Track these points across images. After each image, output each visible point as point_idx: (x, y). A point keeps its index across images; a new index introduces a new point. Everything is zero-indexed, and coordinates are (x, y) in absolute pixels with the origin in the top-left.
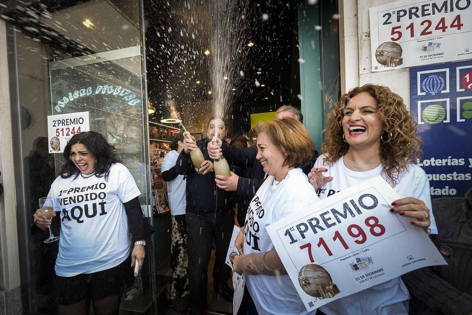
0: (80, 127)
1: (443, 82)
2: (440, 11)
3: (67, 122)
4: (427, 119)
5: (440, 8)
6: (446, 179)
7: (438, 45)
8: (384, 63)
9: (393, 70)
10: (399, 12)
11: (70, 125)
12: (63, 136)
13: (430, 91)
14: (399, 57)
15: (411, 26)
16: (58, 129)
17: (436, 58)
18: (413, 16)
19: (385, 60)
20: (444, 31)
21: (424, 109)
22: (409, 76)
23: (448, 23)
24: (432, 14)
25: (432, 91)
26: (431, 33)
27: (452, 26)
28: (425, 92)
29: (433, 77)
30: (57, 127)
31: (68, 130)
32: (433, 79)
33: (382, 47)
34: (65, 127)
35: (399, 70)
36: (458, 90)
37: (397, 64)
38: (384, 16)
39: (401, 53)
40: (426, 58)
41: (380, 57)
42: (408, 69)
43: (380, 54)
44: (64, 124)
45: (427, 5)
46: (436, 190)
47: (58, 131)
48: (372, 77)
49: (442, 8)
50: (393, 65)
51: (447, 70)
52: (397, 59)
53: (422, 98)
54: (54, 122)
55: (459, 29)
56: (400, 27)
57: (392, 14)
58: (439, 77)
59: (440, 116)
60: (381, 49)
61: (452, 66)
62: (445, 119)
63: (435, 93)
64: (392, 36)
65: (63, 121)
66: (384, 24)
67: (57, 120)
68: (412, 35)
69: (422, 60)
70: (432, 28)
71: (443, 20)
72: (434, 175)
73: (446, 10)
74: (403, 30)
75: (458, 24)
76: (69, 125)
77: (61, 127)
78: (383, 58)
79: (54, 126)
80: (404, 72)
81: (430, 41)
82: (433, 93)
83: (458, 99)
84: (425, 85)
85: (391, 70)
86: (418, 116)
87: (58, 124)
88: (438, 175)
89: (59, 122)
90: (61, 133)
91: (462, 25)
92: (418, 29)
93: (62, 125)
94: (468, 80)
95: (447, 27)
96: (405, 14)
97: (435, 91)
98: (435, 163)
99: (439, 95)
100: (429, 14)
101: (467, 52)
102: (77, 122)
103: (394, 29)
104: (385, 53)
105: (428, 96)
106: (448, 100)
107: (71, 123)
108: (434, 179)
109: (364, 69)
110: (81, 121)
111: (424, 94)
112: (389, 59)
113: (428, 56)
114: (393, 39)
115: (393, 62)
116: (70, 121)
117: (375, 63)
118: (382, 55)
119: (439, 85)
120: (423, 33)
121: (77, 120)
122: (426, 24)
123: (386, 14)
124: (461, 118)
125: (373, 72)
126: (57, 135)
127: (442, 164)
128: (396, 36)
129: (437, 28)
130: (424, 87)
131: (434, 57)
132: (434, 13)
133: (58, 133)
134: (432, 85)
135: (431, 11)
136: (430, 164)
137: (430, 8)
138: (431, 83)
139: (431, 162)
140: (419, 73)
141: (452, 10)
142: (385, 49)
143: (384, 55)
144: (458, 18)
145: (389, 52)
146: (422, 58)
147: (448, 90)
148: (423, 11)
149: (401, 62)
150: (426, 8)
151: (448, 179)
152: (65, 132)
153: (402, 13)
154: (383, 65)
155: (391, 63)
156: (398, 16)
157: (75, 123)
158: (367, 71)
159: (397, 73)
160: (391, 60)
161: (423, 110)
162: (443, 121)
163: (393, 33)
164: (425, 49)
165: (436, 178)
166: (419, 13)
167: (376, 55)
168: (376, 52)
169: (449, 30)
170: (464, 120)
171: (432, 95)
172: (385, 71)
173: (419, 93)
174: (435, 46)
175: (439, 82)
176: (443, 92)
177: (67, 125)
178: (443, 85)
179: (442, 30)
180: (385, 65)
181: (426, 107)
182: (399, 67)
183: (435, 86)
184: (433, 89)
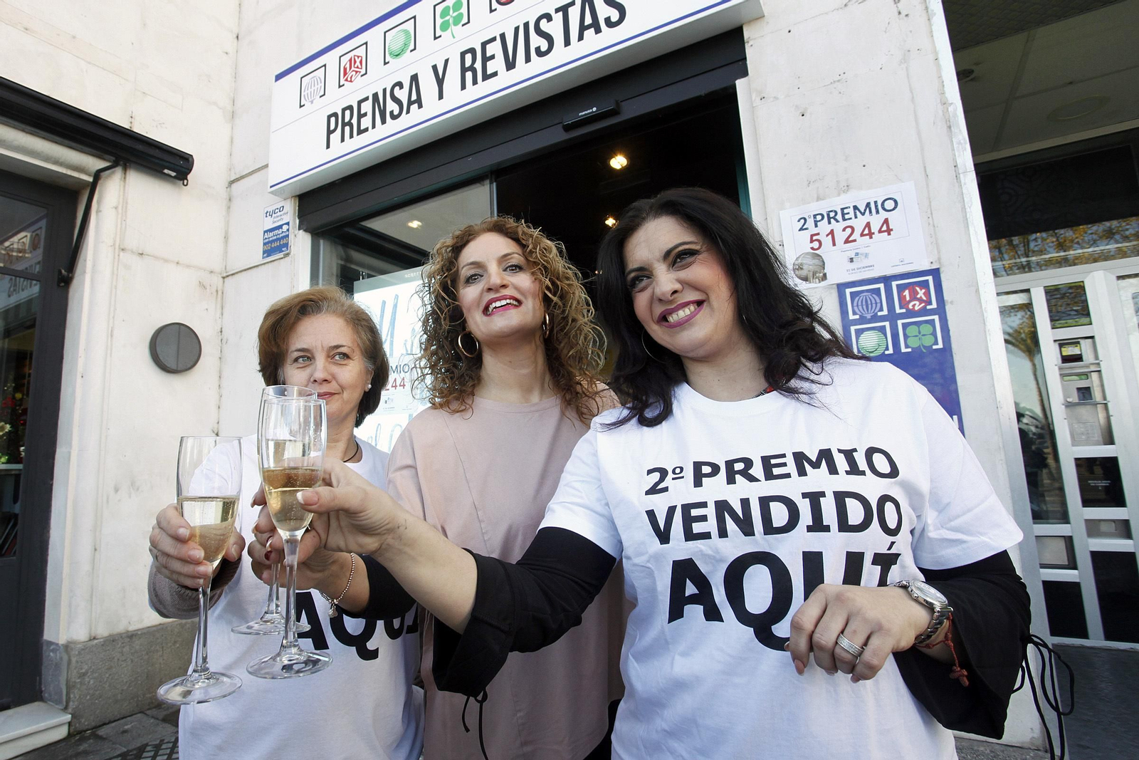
1: (878, 301)
2: (863, 214)
4: (865, 350)
5: (863, 211)
7: (866, 255)
10: (815, 216)
13: (864, 313)
15: (832, 232)
17: (865, 271)
18: (832, 220)
20: (871, 238)
22: (837, 294)
23: (875, 228)
24: (853, 217)
25: (867, 313)
26: (855, 241)
27: (880, 231)
28: (858, 314)
29: (865, 295)
32: (866, 298)
33: (800, 259)
35: (825, 288)
36: (898, 311)
38: (799, 221)
40: (854, 272)
42: (835, 286)
45: (846, 208)
49: (865, 210)
51: (881, 286)
53: (855, 322)
55: (889, 234)
56: (818, 234)
57: (807, 218)
58: (873, 295)
59: (881, 346)
60: (800, 261)
61: (886, 280)
62: (887, 349)
63: (871, 316)
64: (812, 245)
66: (799, 230)
68: (834, 244)
69: (849, 274)
70: (856, 235)
71: (868, 225)
73: (870, 212)
74: (821, 237)
75: (887, 228)
78: (803, 273)
80: (831, 290)
81: (857, 251)
82: (869, 316)
83: (900, 323)
84: (858, 306)
91: (892, 230)
92: (841, 236)
94: (908, 298)
95: (874, 233)
96: (823, 219)
97: (870, 313)
99: (875, 318)
100: (851, 219)
101: (902, 263)
103: (812, 236)
105: (863, 320)
106: (887, 324)
111: (857, 317)
113: (855, 270)
114: (812, 248)
118: (802, 269)
119: (874, 305)
120: (847, 241)
122: (849, 231)
123: (801, 218)
124: (907, 346)
128: (816, 245)
129: (862, 235)
130: (856, 308)
132: (856, 217)
134: (865, 305)
135: (852, 215)
137: (851, 210)
138: (864, 303)
140: (848, 291)
141: (877, 212)
144: (886, 221)
146: (849, 272)
147: (885, 312)
148: (843, 215)
150: (846, 211)
153: (819, 218)
156: (815, 221)
159: (822, 292)
161: (858, 337)
162: (884, 352)
163: (812, 241)
164: (852, 260)
166: (839, 217)
169: (876, 236)
170: (909, 350)
171: (868, 318)
173: (851, 317)
174: (863, 257)
175: (873, 302)
176: (880, 314)
178: (879, 305)
179: (868, 237)
181: (862, 333)
182: (823, 283)
183: (870, 306)
184: (868, 310)
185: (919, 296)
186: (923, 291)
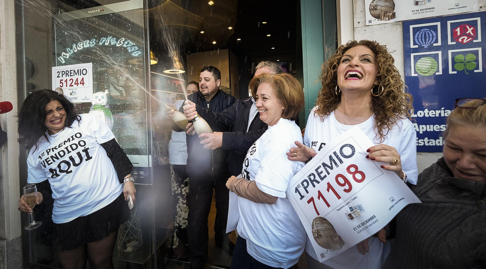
0: (83, 78)
1: (435, 35)
3: (71, 73)
4: (420, 71)
6: (440, 130)
8: (378, 17)
9: (386, 24)
11: (74, 76)
12: (67, 86)
13: (422, 44)
14: (392, 11)
16: (62, 80)
17: (427, 12)
19: (379, 14)
21: (417, 61)
22: (402, 29)
25: (424, 44)
28: (417, 44)
29: (425, 31)
30: (61, 78)
31: (71, 80)
32: (425, 32)
33: (376, 1)
34: (69, 78)
35: (392, 24)
36: (450, 43)
37: (390, 17)
39: (393, 7)
40: (417, 12)
41: (374, 11)
42: (401, 23)
43: (373, 9)
44: (68, 75)
46: (430, 140)
47: (62, 81)
48: (366, 30)
50: (386, 19)
51: (439, 24)
52: (390, 13)
53: (415, 50)
54: (58, 73)
58: (431, 30)
59: (433, 69)
60: (375, 3)
61: (443, 20)
62: (438, 71)
63: (428, 46)
65: (67, 72)
67: (62, 71)
69: (414, 14)
72: (428, 126)
76: (72, 76)
77: (64, 78)
78: (377, 12)
79: (58, 77)
80: (397, 26)
82: (426, 46)
83: (450, 52)
84: (418, 38)
85: (384, 24)
86: (411, 69)
87: (62, 74)
88: (432, 126)
89: (63, 73)
90: (65, 84)
93: (66, 76)
94: (459, 34)
97: (427, 44)
98: (428, 114)
99: (431, 48)
101: (458, 7)
102: (80, 73)
104: (379, 8)
105: (421, 49)
106: (440, 53)
107: (75, 74)
108: (428, 130)
109: (359, 23)
110: (84, 72)
111: (417, 46)
112: (383, 13)
113: (419, 10)
115: (387, 16)
116: (74, 72)
117: (369, 17)
118: (376, 9)
119: (431, 38)
121: (80, 72)
124: (453, 70)
125: (367, 26)
126: (60, 86)
127: (435, 115)
130: (416, 40)
131: (426, 11)
133: (62, 84)
134: (424, 38)
136: (423, 115)
138: (423, 36)
139: (424, 113)
140: (411, 27)
142: (378, 4)
143: (377, 9)
145: (383, 6)
146: (414, 13)
147: (439, 44)
149: (394, 16)
151: (441, 130)
152: (69, 83)
154: (377, 19)
155: (384, 17)
157: (78, 74)
158: (361, 24)
159: (391, 27)
160: (384, 14)
161: (416, 63)
162: (435, 73)
164: (417, 3)
165: (430, 129)
167: (369, 9)
168: (370, 6)
170: (455, 72)
171: (425, 47)
172: (378, 24)
173: (412, 46)
174: (426, 1)
175: (431, 35)
176: (435, 45)
177: (71, 76)
178: (435, 38)
180: (379, 19)
181: (419, 59)
182: (392, 21)
183: (427, 39)
184: (425, 42)
185: (468, 32)
186: (472, 28)
